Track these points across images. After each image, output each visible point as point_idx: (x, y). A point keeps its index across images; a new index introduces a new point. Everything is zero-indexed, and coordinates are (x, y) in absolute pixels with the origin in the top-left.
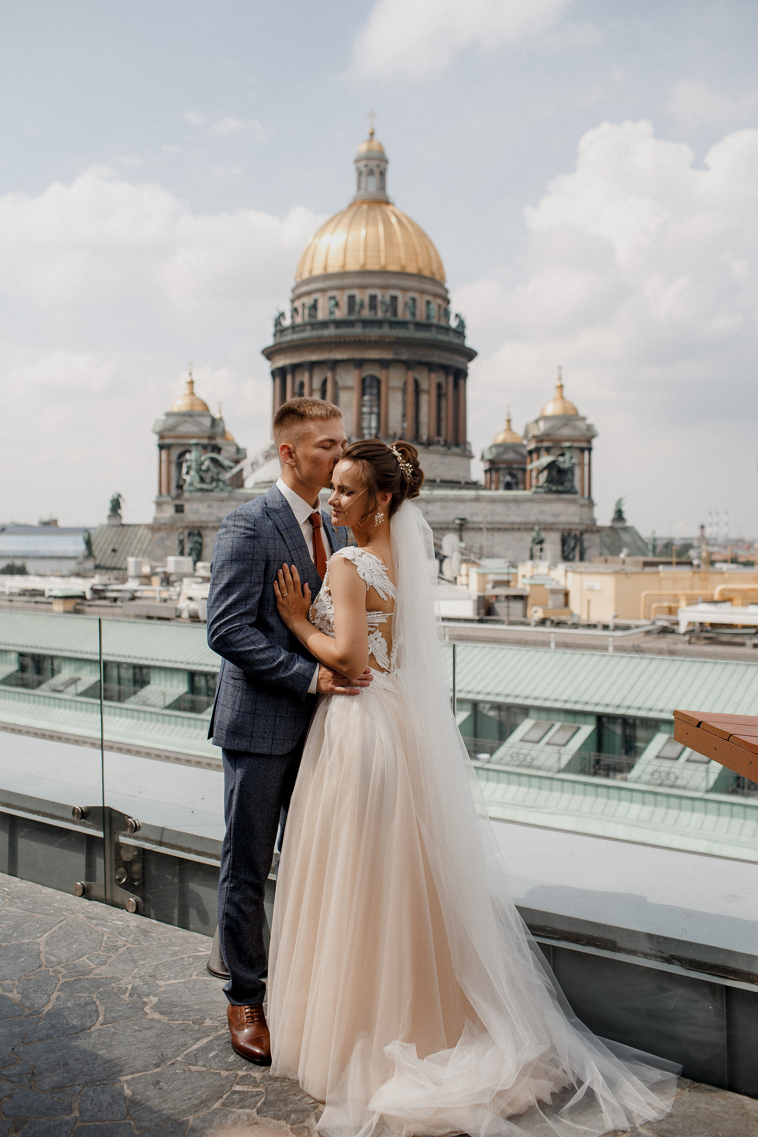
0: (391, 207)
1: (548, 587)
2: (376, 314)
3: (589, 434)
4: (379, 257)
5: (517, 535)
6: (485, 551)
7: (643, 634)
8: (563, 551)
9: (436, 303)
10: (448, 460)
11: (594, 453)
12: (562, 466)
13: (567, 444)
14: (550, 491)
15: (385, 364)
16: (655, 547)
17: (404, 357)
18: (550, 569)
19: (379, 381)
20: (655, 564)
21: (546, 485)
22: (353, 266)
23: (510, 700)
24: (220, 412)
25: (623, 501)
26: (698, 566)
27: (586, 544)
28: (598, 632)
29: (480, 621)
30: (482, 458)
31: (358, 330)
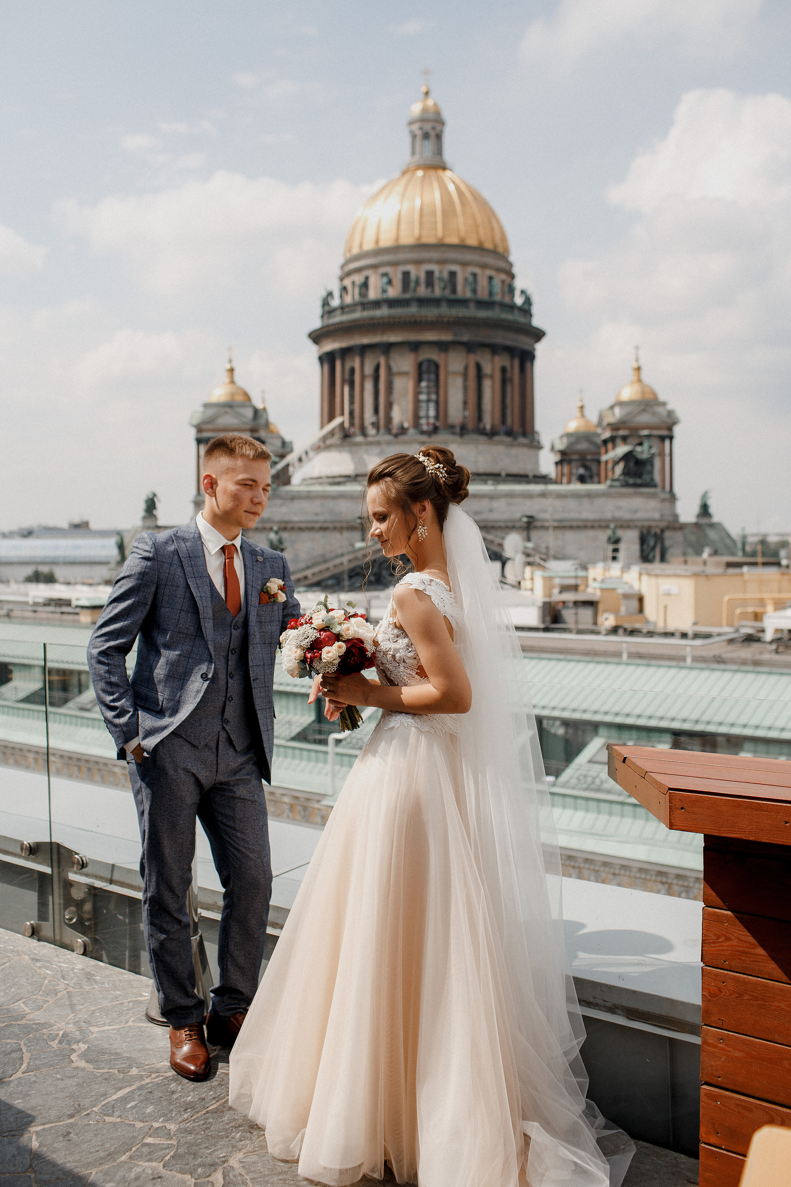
0: (448, 173)
1: (620, 591)
2: (433, 291)
3: (669, 421)
4: (436, 229)
5: (591, 533)
6: (551, 552)
7: (724, 644)
8: (642, 551)
9: (499, 278)
10: (514, 451)
11: (675, 442)
12: (639, 456)
13: (645, 432)
14: (626, 485)
15: (443, 346)
16: (744, 544)
17: (465, 338)
18: (623, 571)
19: (437, 366)
20: (739, 565)
21: (622, 478)
22: (407, 239)
23: (577, 716)
24: (263, 401)
25: (710, 495)
26: (787, 567)
27: (667, 543)
28: (676, 641)
29: (546, 630)
30: (552, 449)
31: (413, 310)
